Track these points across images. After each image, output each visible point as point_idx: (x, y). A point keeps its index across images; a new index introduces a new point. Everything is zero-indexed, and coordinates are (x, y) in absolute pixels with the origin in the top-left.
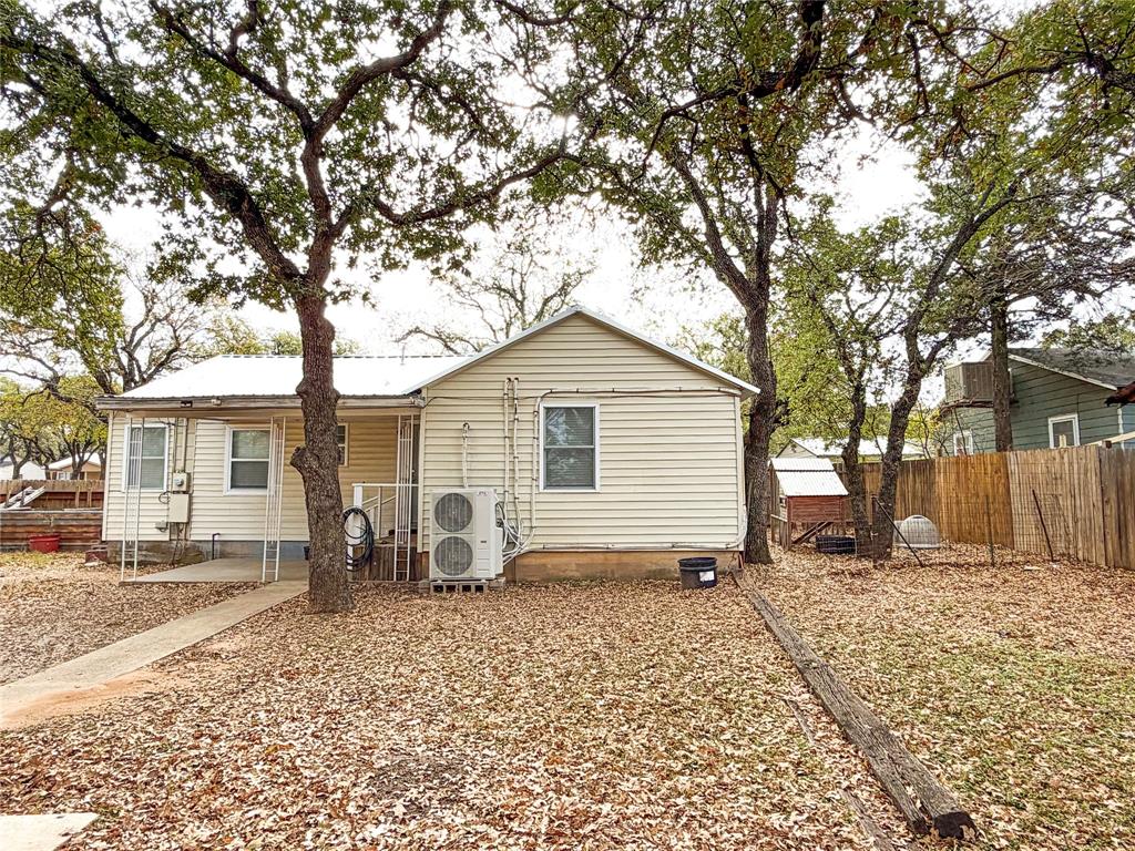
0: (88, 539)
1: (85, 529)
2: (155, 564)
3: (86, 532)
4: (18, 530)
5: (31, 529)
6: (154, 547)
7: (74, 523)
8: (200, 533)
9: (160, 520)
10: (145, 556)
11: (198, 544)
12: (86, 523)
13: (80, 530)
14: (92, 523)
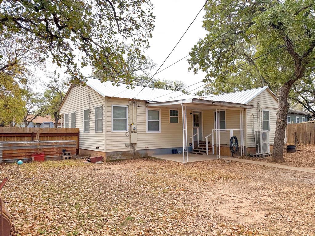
0: (53, 154)
1: (52, 150)
2: (124, 160)
3: (52, 151)
4: (13, 152)
5: (22, 151)
6: (124, 153)
7: (46, 147)
8: (140, 147)
9: (126, 143)
10: (120, 157)
11: (138, 151)
12: (51, 147)
13: (49, 150)
14: (55, 147)
